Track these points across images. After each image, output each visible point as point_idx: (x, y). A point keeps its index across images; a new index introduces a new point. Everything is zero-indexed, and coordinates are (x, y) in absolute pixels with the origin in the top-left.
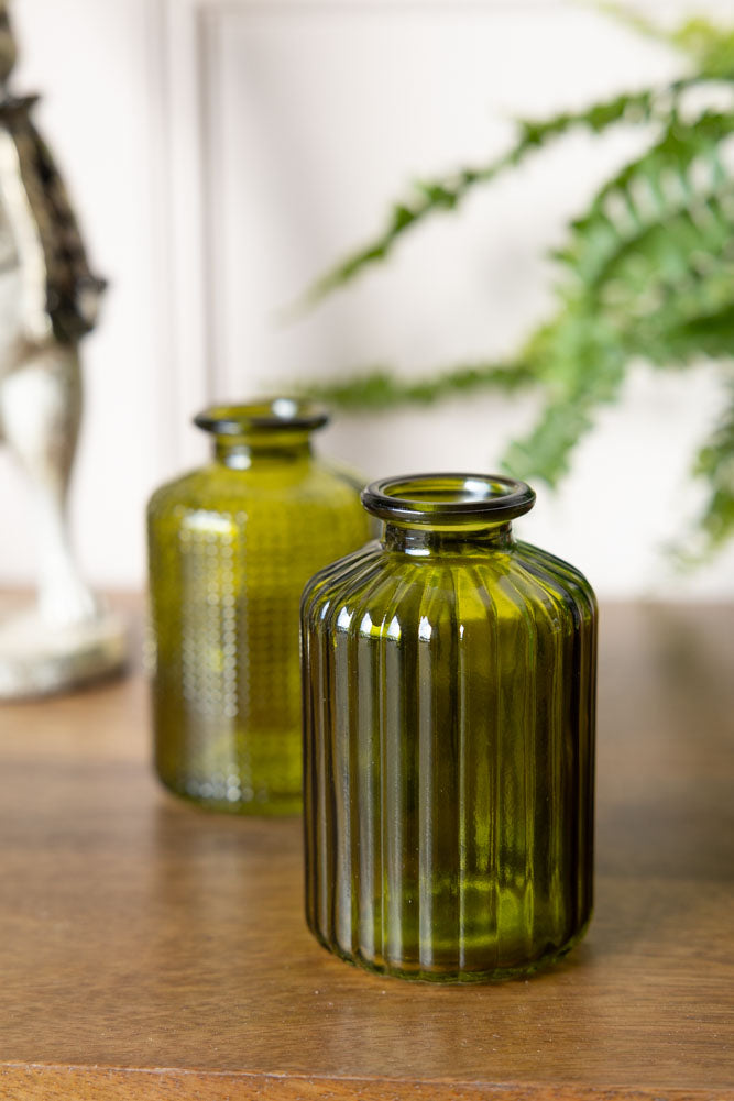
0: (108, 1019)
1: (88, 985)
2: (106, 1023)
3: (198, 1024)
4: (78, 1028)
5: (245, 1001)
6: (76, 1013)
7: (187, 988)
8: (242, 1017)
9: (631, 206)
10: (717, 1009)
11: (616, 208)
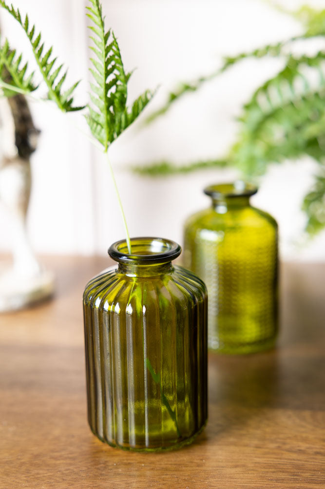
0: (26, 477)
1: (19, 459)
2: (25, 478)
3: (64, 480)
4: (14, 481)
5: (84, 468)
6: (13, 473)
7: (62, 461)
8: (82, 477)
9: (268, 99)
10: (282, 476)
11: (262, 100)
